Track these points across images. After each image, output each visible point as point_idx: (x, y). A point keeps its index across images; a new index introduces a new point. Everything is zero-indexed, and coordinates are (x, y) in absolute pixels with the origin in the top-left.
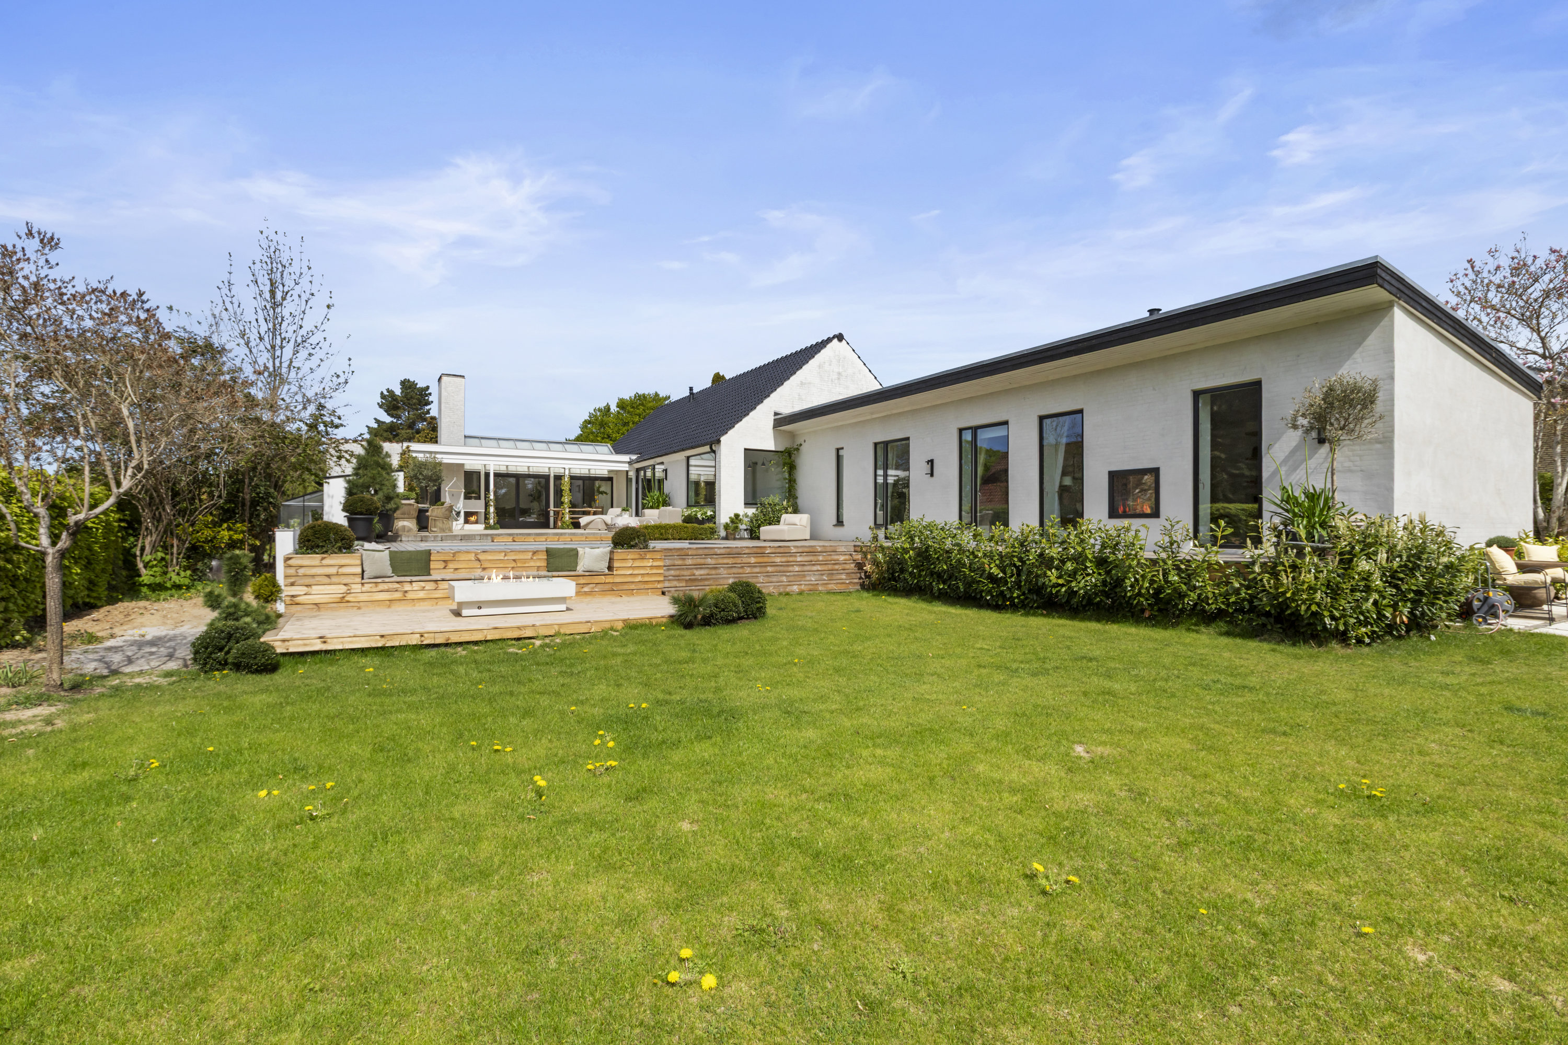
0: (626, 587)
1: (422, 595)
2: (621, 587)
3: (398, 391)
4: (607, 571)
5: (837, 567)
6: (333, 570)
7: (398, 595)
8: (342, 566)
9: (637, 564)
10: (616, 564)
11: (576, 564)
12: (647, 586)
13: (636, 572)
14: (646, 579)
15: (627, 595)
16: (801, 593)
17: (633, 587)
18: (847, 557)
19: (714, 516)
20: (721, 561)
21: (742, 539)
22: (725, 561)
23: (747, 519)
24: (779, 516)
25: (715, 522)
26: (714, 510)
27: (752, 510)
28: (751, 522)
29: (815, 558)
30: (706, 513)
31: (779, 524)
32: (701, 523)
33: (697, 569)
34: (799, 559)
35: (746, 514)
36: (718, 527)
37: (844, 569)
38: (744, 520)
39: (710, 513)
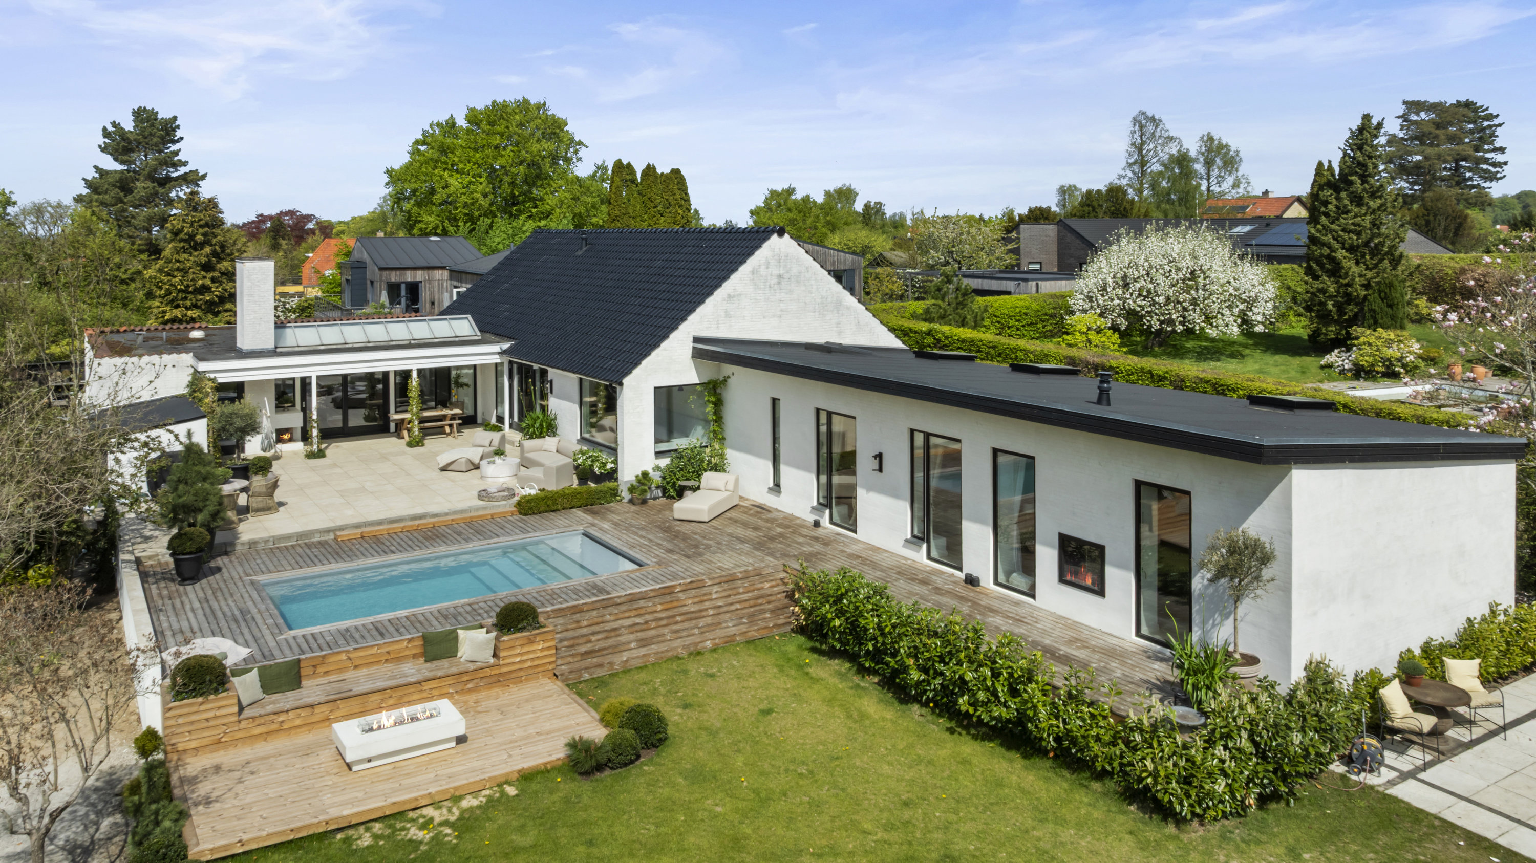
0: (514, 675)
1: (298, 722)
2: (508, 677)
3: (128, 126)
4: (492, 660)
5: (760, 601)
6: (210, 714)
7: (274, 727)
8: (220, 708)
9: (526, 649)
10: (502, 654)
11: (457, 651)
12: (537, 670)
13: (525, 658)
14: (536, 663)
15: (515, 683)
16: (714, 650)
17: (522, 673)
18: (774, 583)
19: (614, 471)
20: (621, 616)
21: (655, 499)
22: (627, 615)
23: (659, 474)
24: (699, 476)
25: (616, 480)
26: (615, 462)
27: (664, 462)
28: (664, 478)
29: (734, 592)
30: (604, 464)
31: (698, 488)
32: (599, 479)
33: (593, 634)
34: (714, 596)
35: (657, 468)
36: (621, 488)
37: (769, 603)
38: (656, 477)
39: (609, 466)
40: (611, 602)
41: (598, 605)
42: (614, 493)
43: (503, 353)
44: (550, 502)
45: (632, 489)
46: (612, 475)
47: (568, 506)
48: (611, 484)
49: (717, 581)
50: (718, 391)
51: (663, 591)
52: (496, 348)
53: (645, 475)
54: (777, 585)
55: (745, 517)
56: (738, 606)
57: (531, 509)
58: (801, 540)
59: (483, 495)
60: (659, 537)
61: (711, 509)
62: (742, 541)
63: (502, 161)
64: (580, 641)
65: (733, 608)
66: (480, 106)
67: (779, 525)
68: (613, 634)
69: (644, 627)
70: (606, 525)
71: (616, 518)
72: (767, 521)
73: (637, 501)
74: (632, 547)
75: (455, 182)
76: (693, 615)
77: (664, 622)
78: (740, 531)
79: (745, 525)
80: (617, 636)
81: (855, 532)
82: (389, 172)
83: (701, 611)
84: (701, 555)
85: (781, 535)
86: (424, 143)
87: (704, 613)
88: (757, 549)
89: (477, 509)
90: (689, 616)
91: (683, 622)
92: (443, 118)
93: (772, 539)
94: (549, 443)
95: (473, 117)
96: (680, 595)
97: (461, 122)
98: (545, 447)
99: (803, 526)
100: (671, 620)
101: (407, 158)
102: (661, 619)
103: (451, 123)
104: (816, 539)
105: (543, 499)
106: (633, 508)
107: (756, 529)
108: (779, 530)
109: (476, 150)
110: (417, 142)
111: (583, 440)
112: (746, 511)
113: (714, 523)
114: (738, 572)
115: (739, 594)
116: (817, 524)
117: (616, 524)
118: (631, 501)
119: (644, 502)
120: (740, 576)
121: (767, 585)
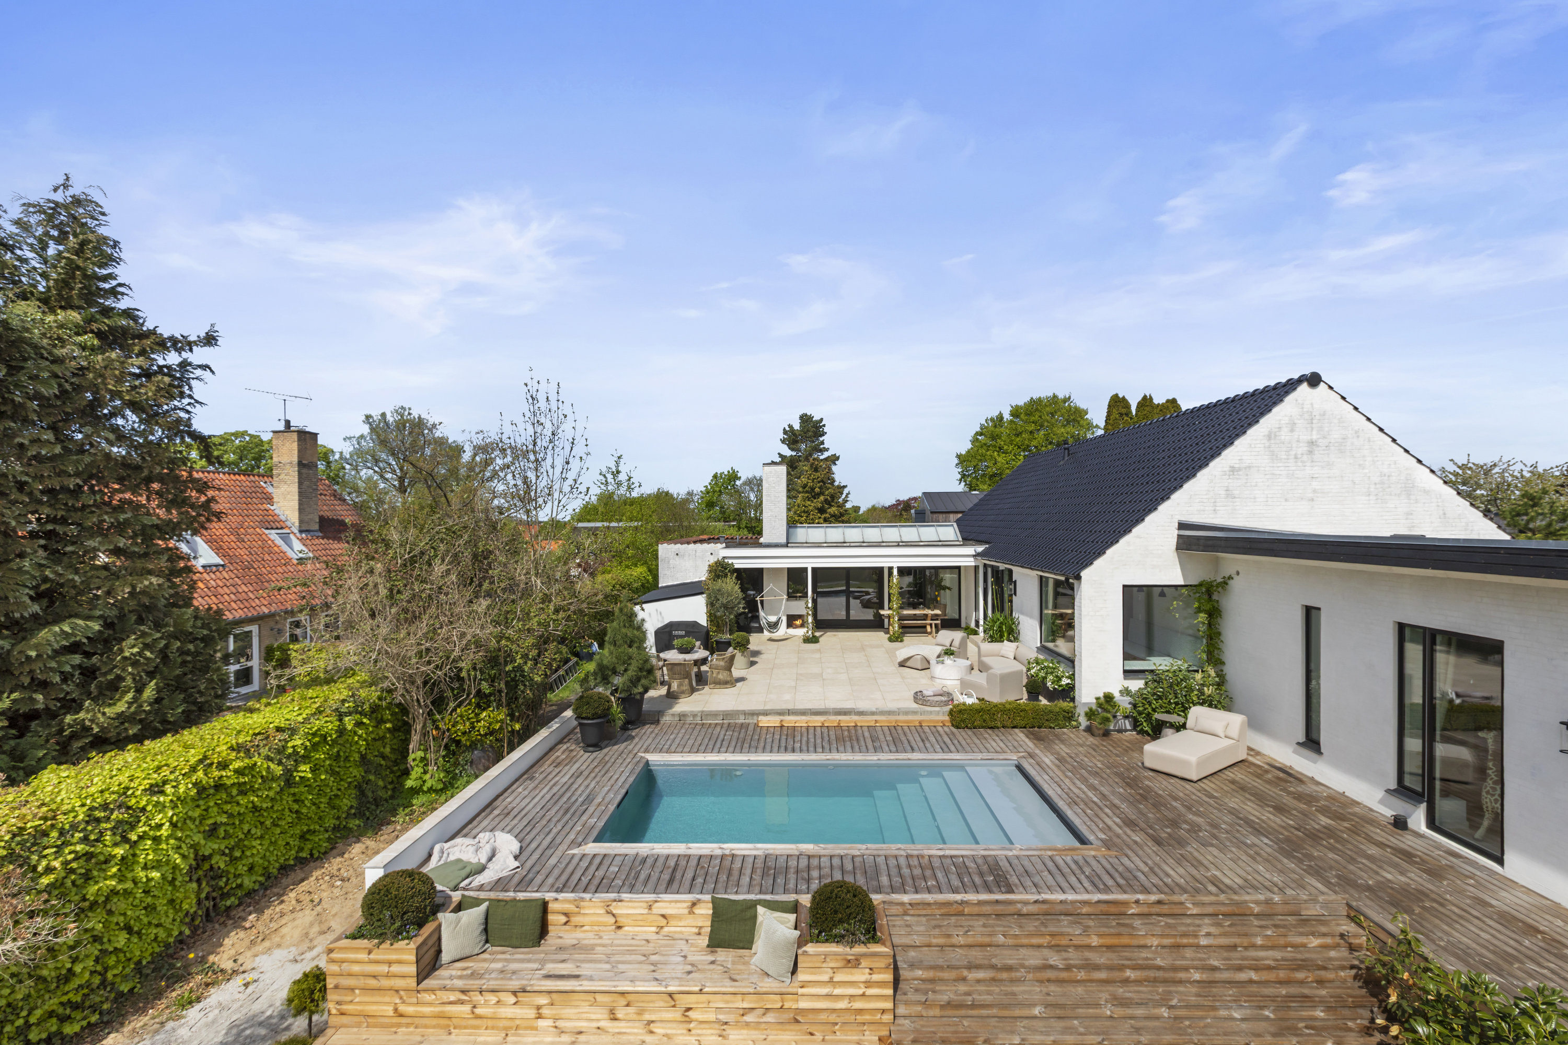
0: (820, 1017)
2: (812, 1018)
3: (797, 426)
5: (1300, 975)
6: (382, 969)
9: (841, 977)
10: (802, 976)
12: (860, 1018)
13: (839, 991)
14: (858, 1005)
15: (823, 1033)
17: (833, 1018)
18: (1329, 940)
19: (1071, 688)
20: (1025, 941)
21: (1120, 731)
22: (1035, 941)
23: (1128, 699)
24: (1185, 710)
25: (1073, 700)
26: (1072, 677)
27: (1136, 685)
28: (1135, 706)
29: (1245, 941)
30: (1059, 679)
31: (1184, 726)
32: (1052, 696)
33: (971, 967)
34: (1203, 942)
35: (1126, 692)
36: (1078, 710)
37: (1321, 982)
38: (1124, 703)
39: (1065, 681)
40: (1011, 909)
41: (987, 909)
42: (1069, 717)
43: (976, 555)
44: (986, 717)
45: (1090, 715)
46: (1068, 693)
47: (1008, 723)
48: (1065, 704)
49: (1210, 910)
50: (1215, 597)
51: (1104, 907)
52: (970, 550)
53: (1109, 698)
54: (1336, 946)
55: (1258, 783)
56: (1253, 975)
57: (963, 721)
58: (1373, 850)
59: (919, 697)
60: (1117, 792)
61: (1201, 763)
62: (1258, 830)
63: (1034, 443)
64: (946, 975)
65: (1243, 976)
66: (1021, 402)
67: (1324, 811)
68: (1005, 975)
69: (1064, 975)
70: (1048, 760)
71: (1063, 749)
72: (1299, 797)
73: (1096, 732)
74: (1073, 803)
75: (1001, 459)
76: (1160, 974)
77: (1103, 975)
78: (1251, 809)
79: (1260, 798)
80: (1012, 981)
81: (1500, 861)
82: (959, 456)
83: (1175, 969)
84: (1182, 843)
85: (1330, 832)
86: (981, 434)
87: (1182, 975)
88: (1289, 855)
89: (907, 713)
90: (1152, 974)
91: (1138, 982)
92: (995, 414)
93: (1314, 837)
94: (1007, 647)
95: (1016, 412)
96: (1137, 923)
97: (1007, 416)
98: (1003, 652)
99: (1373, 822)
100: (1116, 975)
101: (970, 446)
102: (1097, 968)
103: (1000, 417)
104: (1407, 856)
105: (979, 711)
106: (1091, 740)
107: (1280, 809)
108: (1324, 820)
109: (1017, 435)
110: (977, 434)
111: (1043, 649)
112: (1260, 773)
113: (1204, 785)
114: (1253, 900)
115: (1254, 946)
116: (1400, 823)
117: (1061, 760)
118: (1089, 730)
119: (1106, 734)
120: (1257, 910)
121: (1315, 942)
